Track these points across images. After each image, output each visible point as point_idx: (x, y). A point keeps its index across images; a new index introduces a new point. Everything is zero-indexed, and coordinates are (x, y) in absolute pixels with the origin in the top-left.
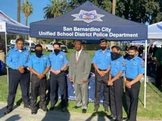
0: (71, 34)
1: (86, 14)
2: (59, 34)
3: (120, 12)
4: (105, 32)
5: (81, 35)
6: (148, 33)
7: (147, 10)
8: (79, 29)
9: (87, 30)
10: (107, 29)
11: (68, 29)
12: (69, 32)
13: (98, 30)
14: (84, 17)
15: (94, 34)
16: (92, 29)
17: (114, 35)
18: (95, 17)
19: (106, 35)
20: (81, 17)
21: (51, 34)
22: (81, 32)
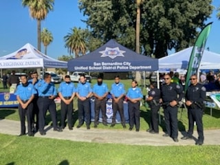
0: (100, 68)
1: (111, 51)
2: (90, 68)
3: (144, 39)
4: (126, 66)
5: (108, 68)
6: (159, 64)
7: (172, 37)
8: (106, 64)
9: (112, 64)
10: (128, 63)
11: (98, 64)
12: (98, 66)
13: (121, 64)
14: (109, 53)
15: (118, 67)
16: (116, 64)
17: (133, 68)
18: (118, 53)
19: (127, 68)
20: (107, 53)
21: (84, 68)
22: (108, 66)
